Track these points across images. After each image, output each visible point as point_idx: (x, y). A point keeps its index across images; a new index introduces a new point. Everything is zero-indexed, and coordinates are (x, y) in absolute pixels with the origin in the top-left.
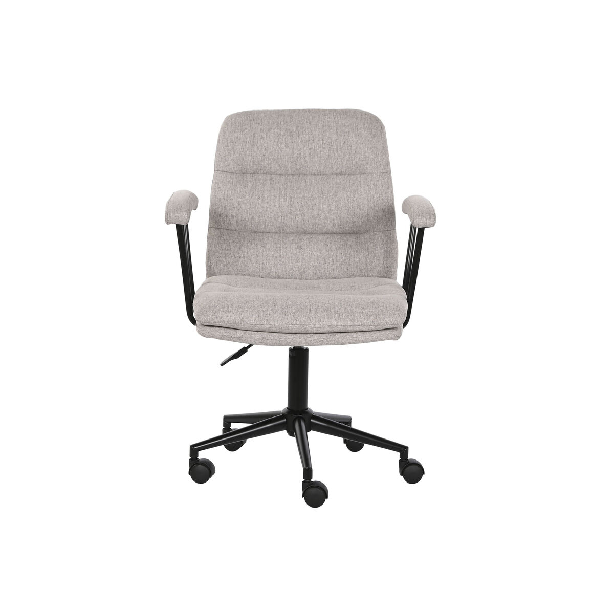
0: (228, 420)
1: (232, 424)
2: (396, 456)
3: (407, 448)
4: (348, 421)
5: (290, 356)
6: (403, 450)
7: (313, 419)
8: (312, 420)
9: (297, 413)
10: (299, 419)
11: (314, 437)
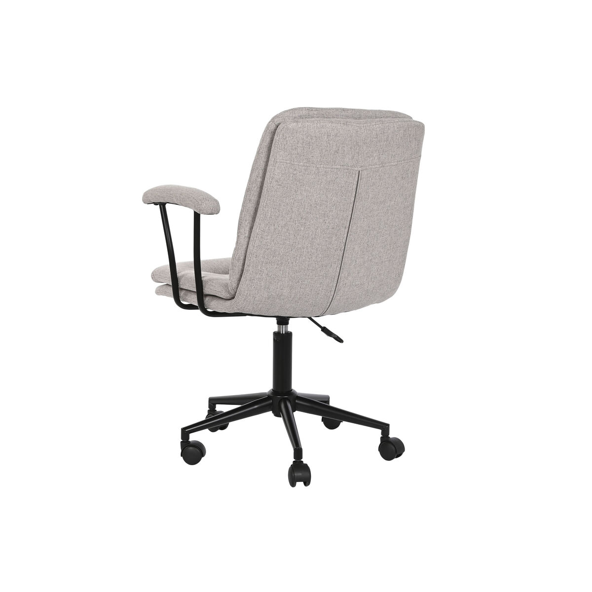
0: (213, 402)
1: (217, 405)
2: (378, 433)
3: (388, 425)
4: (326, 400)
5: (274, 340)
6: (384, 428)
7: (298, 400)
8: (296, 401)
9: (282, 394)
10: (285, 400)
11: (299, 417)
